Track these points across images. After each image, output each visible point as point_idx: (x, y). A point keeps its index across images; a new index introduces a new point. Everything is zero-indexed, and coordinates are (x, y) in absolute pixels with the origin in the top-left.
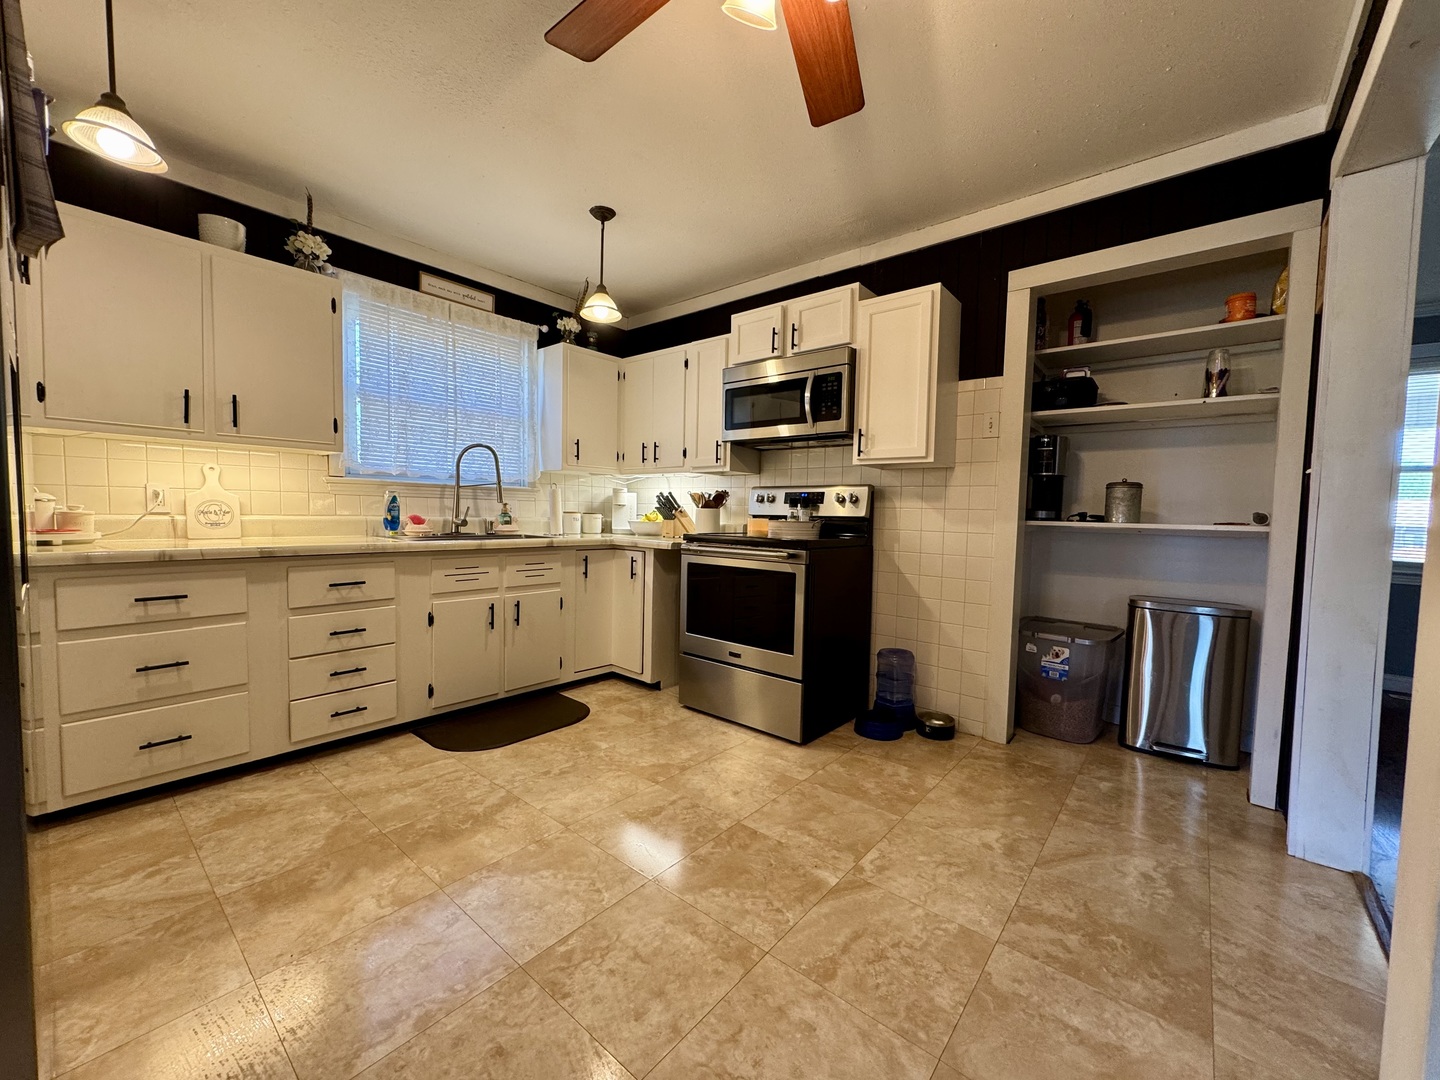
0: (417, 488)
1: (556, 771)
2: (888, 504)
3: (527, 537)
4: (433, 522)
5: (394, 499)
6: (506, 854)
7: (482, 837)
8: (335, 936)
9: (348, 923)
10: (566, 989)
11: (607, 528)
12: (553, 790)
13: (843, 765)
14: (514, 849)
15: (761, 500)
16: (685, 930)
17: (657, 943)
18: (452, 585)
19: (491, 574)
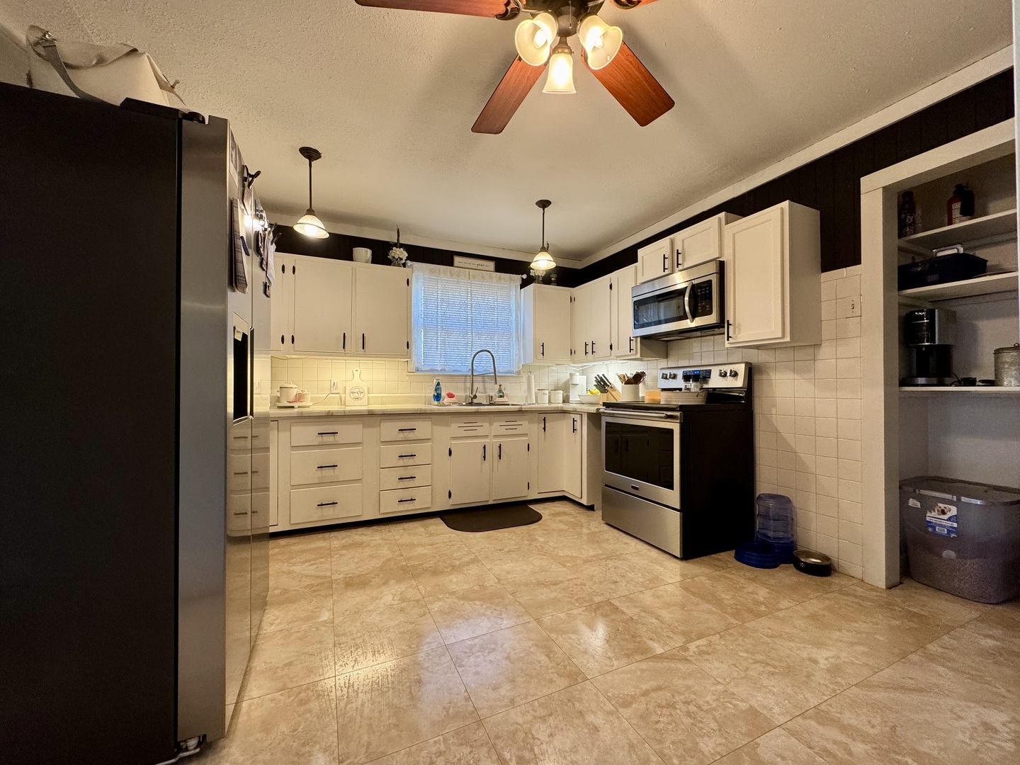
0: (452, 377)
1: (506, 550)
2: (765, 377)
3: (513, 405)
4: (459, 396)
5: (438, 384)
6: (461, 588)
7: (454, 578)
8: (371, 608)
9: (378, 604)
10: (464, 663)
11: (566, 400)
12: (501, 560)
13: (710, 578)
14: (466, 587)
15: (664, 377)
16: (542, 652)
17: (522, 655)
18: (462, 433)
19: (484, 427)
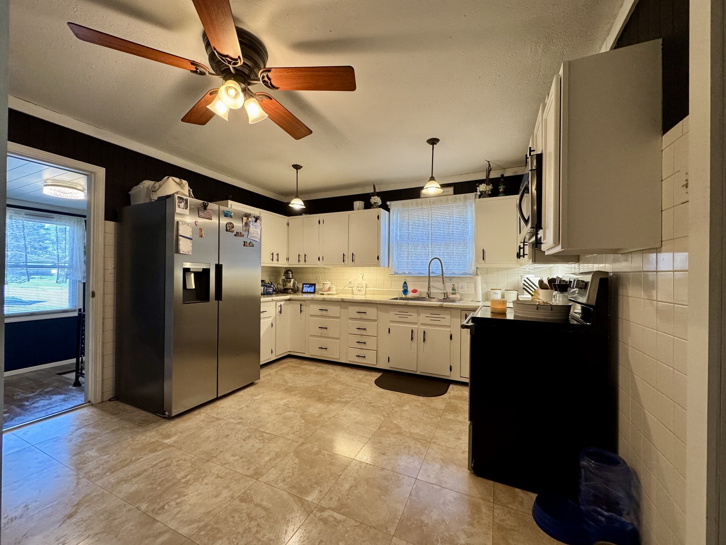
0: (418, 278)
4: (421, 292)
5: (406, 283)
18: (397, 318)
19: (413, 316)
